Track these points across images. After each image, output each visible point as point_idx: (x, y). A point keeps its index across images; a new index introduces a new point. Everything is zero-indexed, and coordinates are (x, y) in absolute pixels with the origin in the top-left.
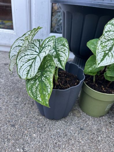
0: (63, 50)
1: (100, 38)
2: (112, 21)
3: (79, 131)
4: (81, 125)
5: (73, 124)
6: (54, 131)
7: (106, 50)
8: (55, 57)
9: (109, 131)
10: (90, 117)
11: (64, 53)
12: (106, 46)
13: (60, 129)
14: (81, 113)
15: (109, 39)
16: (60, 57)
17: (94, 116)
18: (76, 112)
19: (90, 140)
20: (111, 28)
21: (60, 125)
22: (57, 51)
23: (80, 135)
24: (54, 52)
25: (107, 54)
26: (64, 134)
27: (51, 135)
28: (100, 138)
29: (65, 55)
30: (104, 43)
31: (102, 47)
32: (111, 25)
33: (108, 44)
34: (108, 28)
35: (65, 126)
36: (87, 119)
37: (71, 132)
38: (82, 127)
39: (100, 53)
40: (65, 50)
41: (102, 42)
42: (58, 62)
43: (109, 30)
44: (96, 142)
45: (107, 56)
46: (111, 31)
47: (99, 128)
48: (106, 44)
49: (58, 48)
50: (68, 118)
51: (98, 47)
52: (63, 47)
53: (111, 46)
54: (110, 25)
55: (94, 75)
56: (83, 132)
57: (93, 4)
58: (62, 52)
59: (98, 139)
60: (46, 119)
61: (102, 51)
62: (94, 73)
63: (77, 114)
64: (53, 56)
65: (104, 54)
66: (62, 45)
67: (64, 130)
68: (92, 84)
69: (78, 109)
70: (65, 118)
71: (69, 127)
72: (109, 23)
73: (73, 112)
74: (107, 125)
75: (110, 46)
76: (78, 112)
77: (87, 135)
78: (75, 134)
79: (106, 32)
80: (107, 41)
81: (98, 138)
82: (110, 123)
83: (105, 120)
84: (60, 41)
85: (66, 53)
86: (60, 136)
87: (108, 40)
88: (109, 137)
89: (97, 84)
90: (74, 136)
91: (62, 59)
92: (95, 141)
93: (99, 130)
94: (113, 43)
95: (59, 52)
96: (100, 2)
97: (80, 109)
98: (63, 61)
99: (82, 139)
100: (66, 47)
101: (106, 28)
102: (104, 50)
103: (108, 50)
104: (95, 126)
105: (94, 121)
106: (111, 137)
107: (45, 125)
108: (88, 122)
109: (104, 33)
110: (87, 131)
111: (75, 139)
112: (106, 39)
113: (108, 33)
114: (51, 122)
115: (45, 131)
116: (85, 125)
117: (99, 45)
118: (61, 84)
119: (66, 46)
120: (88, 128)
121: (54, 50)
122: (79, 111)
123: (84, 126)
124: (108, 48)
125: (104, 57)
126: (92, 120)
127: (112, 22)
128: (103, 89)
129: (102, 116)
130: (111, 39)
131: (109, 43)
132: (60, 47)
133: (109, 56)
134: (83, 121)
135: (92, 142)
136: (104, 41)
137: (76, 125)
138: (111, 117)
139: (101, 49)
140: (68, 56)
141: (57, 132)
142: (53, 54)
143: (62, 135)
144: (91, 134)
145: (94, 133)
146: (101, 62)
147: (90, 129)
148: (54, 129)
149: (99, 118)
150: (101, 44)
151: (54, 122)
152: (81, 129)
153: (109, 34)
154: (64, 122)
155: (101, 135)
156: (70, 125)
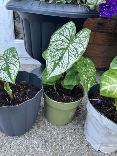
0: (13, 62)
1: (49, 48)
2: (60, 30)
3: (42, 144)
4: (45, 137)
5: (37, 137)
6: (15, 149)
7: (56, 60)
8: (5, 70)
9: (73, 139)
10: (56, 126)
11: (14, 65)
12: (55, 55)
13: (22, 146)
14: (46, 124)
15: (58, 48)
16: (10, 70)
17: (59, 126)
18: (40, 123)
19: (54, 152)
20: (58, 38)
21: (22, 140)
22: (8, 63)
23: (43, 149)
24: (4, 64)
25: (58, 64)
26: (25, 150)
27: (11, 154)
28: (64, 148)
29: (16, 67)
30: (53, 53)
31: (51, 57)
32: (59, 35)
33: (57, 54)
34: (56, 38)
35: (28, 141)
36: (52, 129)
37: (34, 146)
38: (46, 139)
39: (50, 63)
40: (15, 62)
41: (51, 52)
42: (8, 76)
43: (57, 40)
44: (60, 153)
45: (57, 66)
46: (60, 41)
47: (64, 137)
48: (55, 54)
49: (9, 60)
50: (32, 132)
51: (47, 57)
52: (14, 59)
53: (61, 56)
54: (57, 35)
55: (54, 84)
56: (47, 144)
57: (45, 12)
58: (13, 64)
59: (62, 150)
60: (7, 137)
61: (52, 61)
62: (53, 83)
63: (42, 126)
64: (3, 68)
65: (54, 64)
66: (12, 57)
67: (27, 146)
68: (54, 93)
69: (43, 120)
70: (28, 132)
71: (32, 142)
72: (56, 32)
73: (38, 124)
74: (72, 133)
75: (59, 56)
76: (43, 123)
77: (51, 147)
78: (38, 148)
79: (54, 42)
80: (56, 51)
81: (62, 148)
82: (75, 130)
83: (70, 127)
84: (11, 52)
85: (16, 66)
86: (21, 154)
87: (58, 50)
88: (73, 146)
89: (58, 93)
90: (37, 151)
91: (12, 72)
92: (58, 152)
93: (63, 140)
94: (62, 52)
95: (9, 64)
96: (52, 10)
97: (45, 119)
98: (13, 74)
99: (45, 152)
100: (17, 59)
101: (53, 38)
102: (53, 60)
103: (57, 60)
104: (60, 136)
105: (59, 130)
106: (75, 145)
107: (5, 144)
108: (53, 133)
109: (51, 42)
110: (51, 142)
111: (38, 154)
112: (55, 49)
113: (56, 42)
114: (12, 139)
115: (5, 150)
116: (50, 136)
117: (48, 55)
118: (19, 97)
119: (16, 57)
120: (52, 139)
121: (4, 62)
122: (44, 121)
123: (48, 138)
124: (58, 58)
125: (55, 66)
126: (57, 129)
127: (60, 32)
128: (64, 97)
129: (68, 124)
130: (60, 48)
131: (59, 52)
132: (10, 58)
133: (59, 66)
134: (48, 132)
135: (55, 154)
136: (53, 51)
137: (40, 138)
138: (76, 123)
139: (51, 59)
140: (19, 69)
141: (18, 150)
142: (3, 66)
143: (24, 152)
144: (55, 145)
145: (58, 144)
146: (52, 72)
147: (54, 140)
148: (16, 147)
149: (64, 126)
150: (51, 54)
151: (15, 138)
152: (45, 141)
153: (57, 44)
154: (27, 137)
155: (65, 145)
156: (33, 139)
